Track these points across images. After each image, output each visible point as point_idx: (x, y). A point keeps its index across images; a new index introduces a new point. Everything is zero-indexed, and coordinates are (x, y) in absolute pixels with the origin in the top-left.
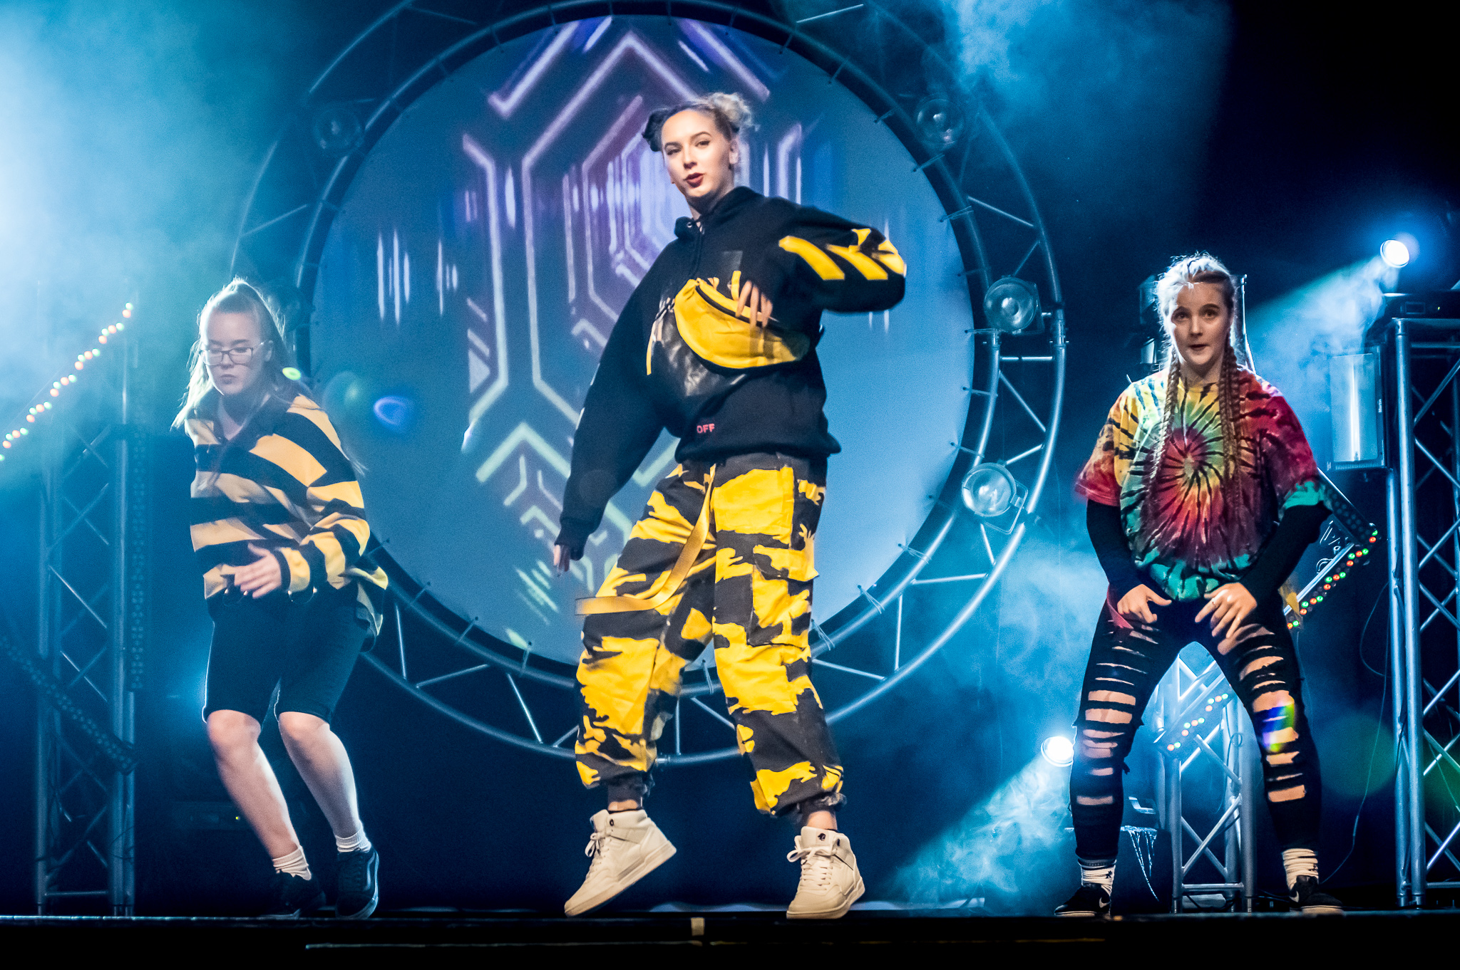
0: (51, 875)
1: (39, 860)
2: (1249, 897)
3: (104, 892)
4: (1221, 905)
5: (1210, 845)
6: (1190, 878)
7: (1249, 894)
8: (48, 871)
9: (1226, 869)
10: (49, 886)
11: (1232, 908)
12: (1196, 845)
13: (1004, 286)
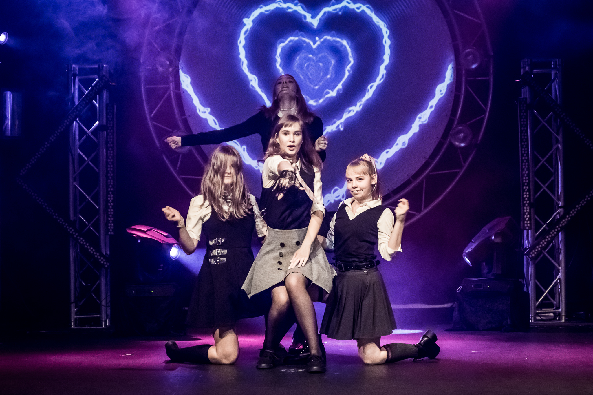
0: (77, 308)
1: (73, 303)
2: (563, 316)
3: (99, 316)
4: (553, 318)
5: (548, 293)
6: (539, 308)
7: (563, 314)
9: (555, 302)
10: (76, 313)
11: (557, 319)
12: (544, 293)
13: (468, 50)
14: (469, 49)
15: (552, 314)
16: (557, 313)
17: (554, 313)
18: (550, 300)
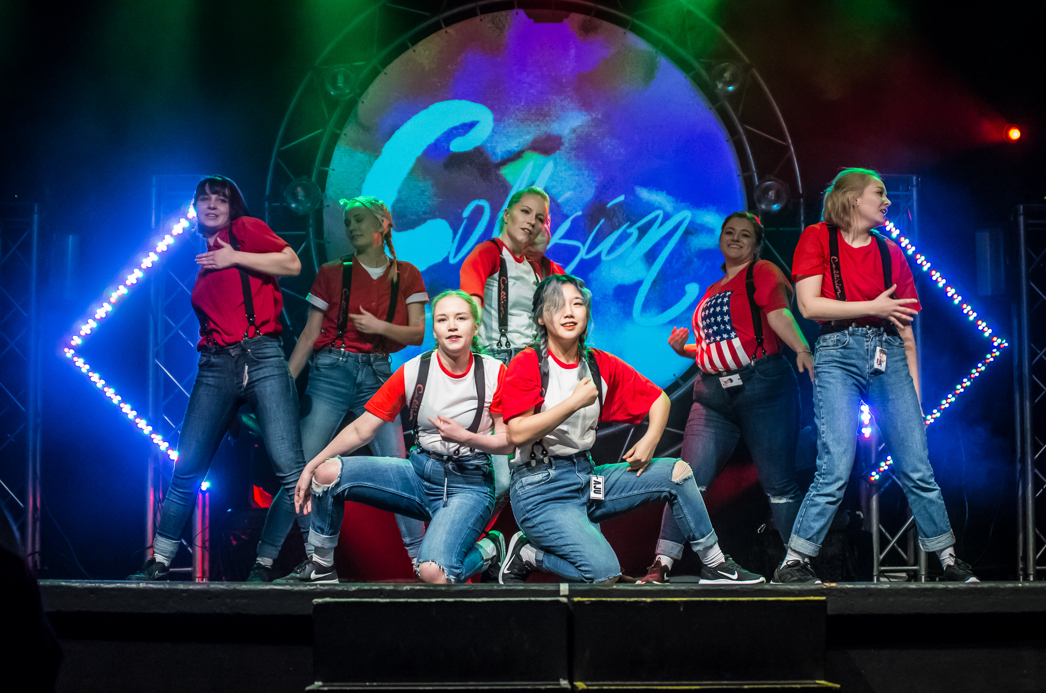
2: (923, 575)
3: (190, 569)
4: (905, 579)
5: (896, 542)
6: (883, 563)
7: (923, 572)
9: (908, 557)
12: (889, 542)
13: (769, 183)
14: (769, 181)
15: (904, 575)
16: (913, 571)
17: (907, 571)
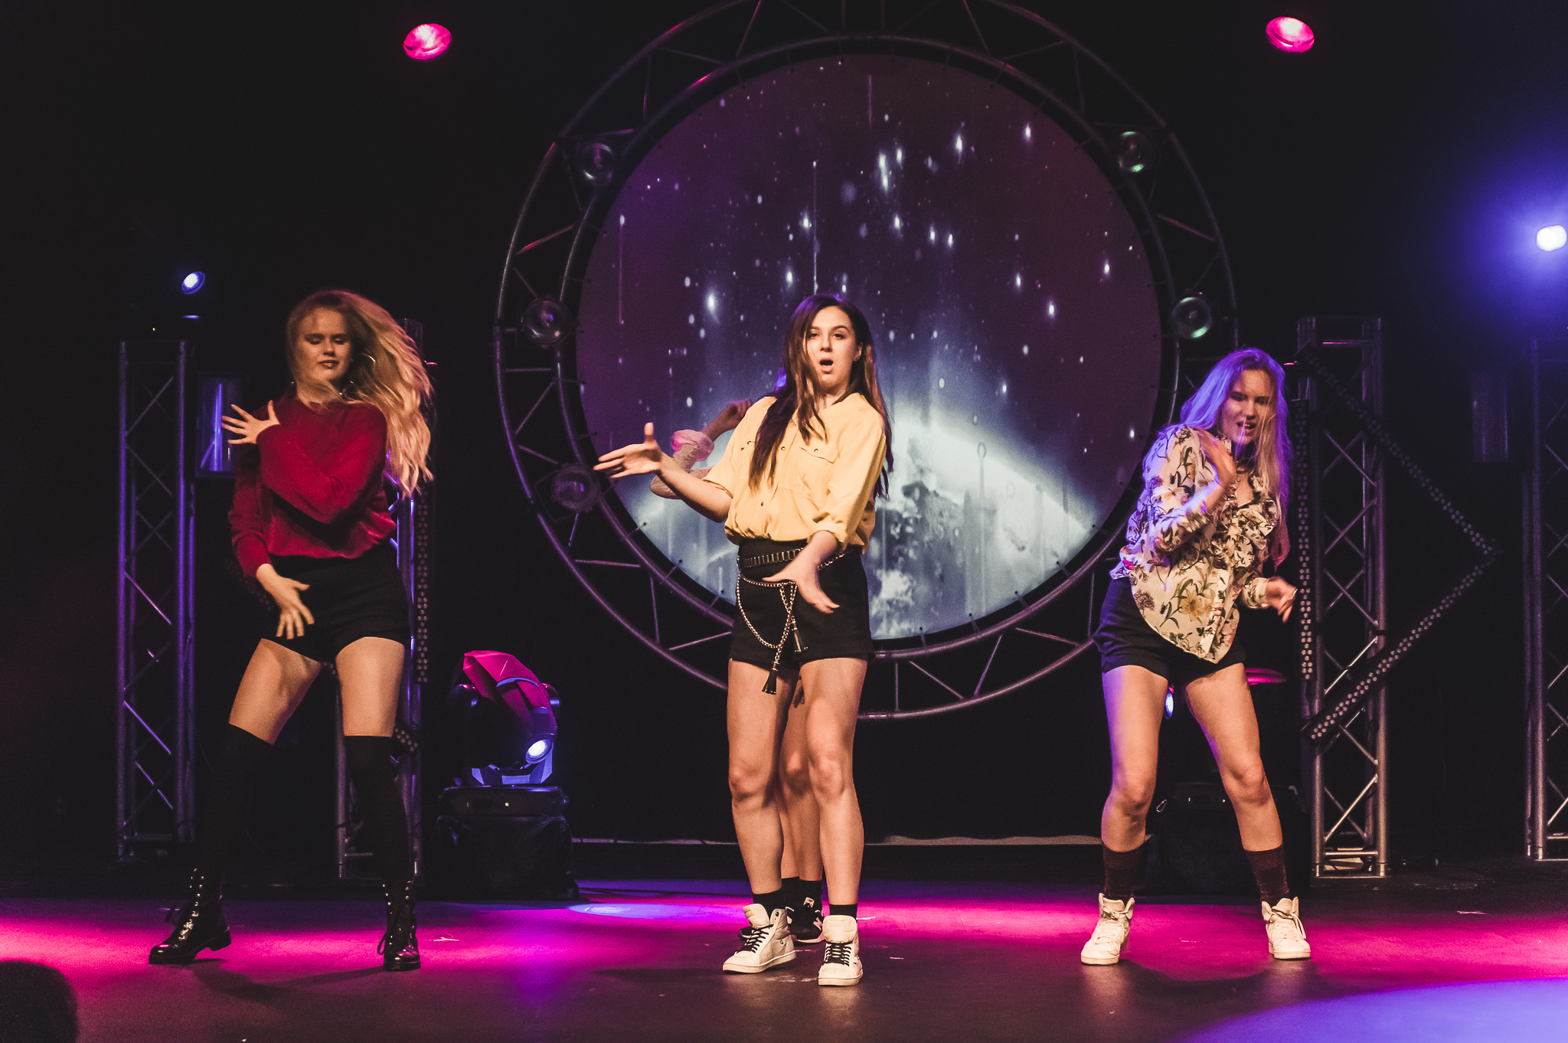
0: (350, 838)
1: (342, 826)
5: (1350, 814)
7: (1382, 860)
8: (347, 836)
9: (1365, 835)
10: (347, 848)
11: (1370, 869)
12: (1342, 814)
13: (1188, 299)
14: (1190, 296)
15: (1358, 860)
16: (1370, 857)
17: (1361, 857)
18: (1355, 830)
